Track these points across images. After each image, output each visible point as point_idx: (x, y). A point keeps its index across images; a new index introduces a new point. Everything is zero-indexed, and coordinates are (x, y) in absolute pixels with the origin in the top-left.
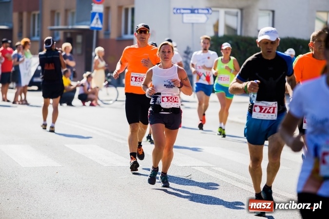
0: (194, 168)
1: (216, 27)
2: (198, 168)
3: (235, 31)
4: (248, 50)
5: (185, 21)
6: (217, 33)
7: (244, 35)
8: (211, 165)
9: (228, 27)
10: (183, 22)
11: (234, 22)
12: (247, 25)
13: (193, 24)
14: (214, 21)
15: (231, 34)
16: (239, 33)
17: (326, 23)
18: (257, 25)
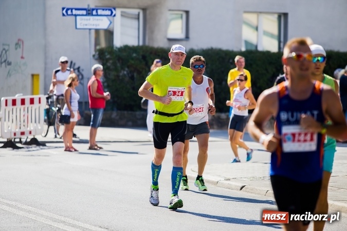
5: (78, 27)
7: (147, 44)
10: (76, 28)
13: (90, 29)
17: (257, 29)
18: (166, 31)
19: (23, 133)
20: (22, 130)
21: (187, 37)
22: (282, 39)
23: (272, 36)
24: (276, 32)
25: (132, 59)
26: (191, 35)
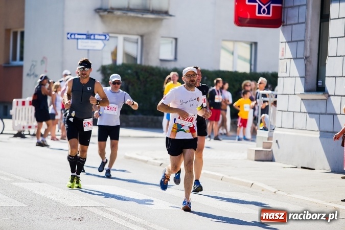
0: (86, 208)
1: (114, 54)
2: (91, 208)
3: (136, 59)
4: (148, 80)
5: (79, 47)
6: (115, 61)
7: (143, 64)
8: (105, 206)
9: (127, 55)
10: (77, 48)
11: (134, 50)
12: (148, 54)
13: (88, 50)
14: (113, 49)
15: (131, 62)
16: (139, 62)
17: (233, 54)
18: (159, 53)
19: (30, 127)
20: (30, 125)
21: (176, 59)
22: (253, 62)
23: (245, 60)
24: (248, 57)
25: (128, 74)
26: (179, 57)
